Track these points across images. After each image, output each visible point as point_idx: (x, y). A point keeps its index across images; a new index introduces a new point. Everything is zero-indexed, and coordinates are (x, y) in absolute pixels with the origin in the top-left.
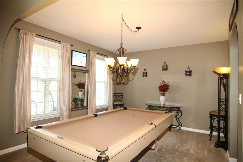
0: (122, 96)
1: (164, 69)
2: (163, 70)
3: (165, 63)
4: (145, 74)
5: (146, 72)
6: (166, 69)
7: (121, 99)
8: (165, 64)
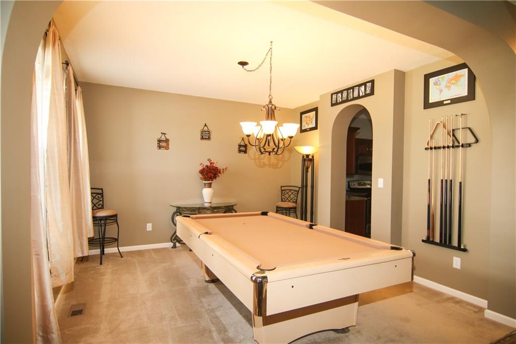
0: (102, 194)
1: (204, 137)
2: (202, 138)
3: (205, 125)
4: (163, 144)
5: (166, 139)
6: (208, 137)
7: (101, 203)
8: (206, 128)
